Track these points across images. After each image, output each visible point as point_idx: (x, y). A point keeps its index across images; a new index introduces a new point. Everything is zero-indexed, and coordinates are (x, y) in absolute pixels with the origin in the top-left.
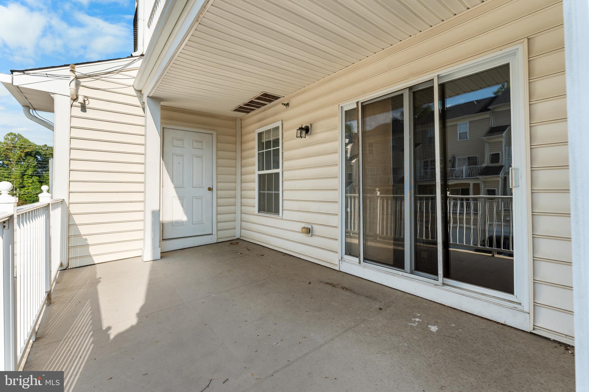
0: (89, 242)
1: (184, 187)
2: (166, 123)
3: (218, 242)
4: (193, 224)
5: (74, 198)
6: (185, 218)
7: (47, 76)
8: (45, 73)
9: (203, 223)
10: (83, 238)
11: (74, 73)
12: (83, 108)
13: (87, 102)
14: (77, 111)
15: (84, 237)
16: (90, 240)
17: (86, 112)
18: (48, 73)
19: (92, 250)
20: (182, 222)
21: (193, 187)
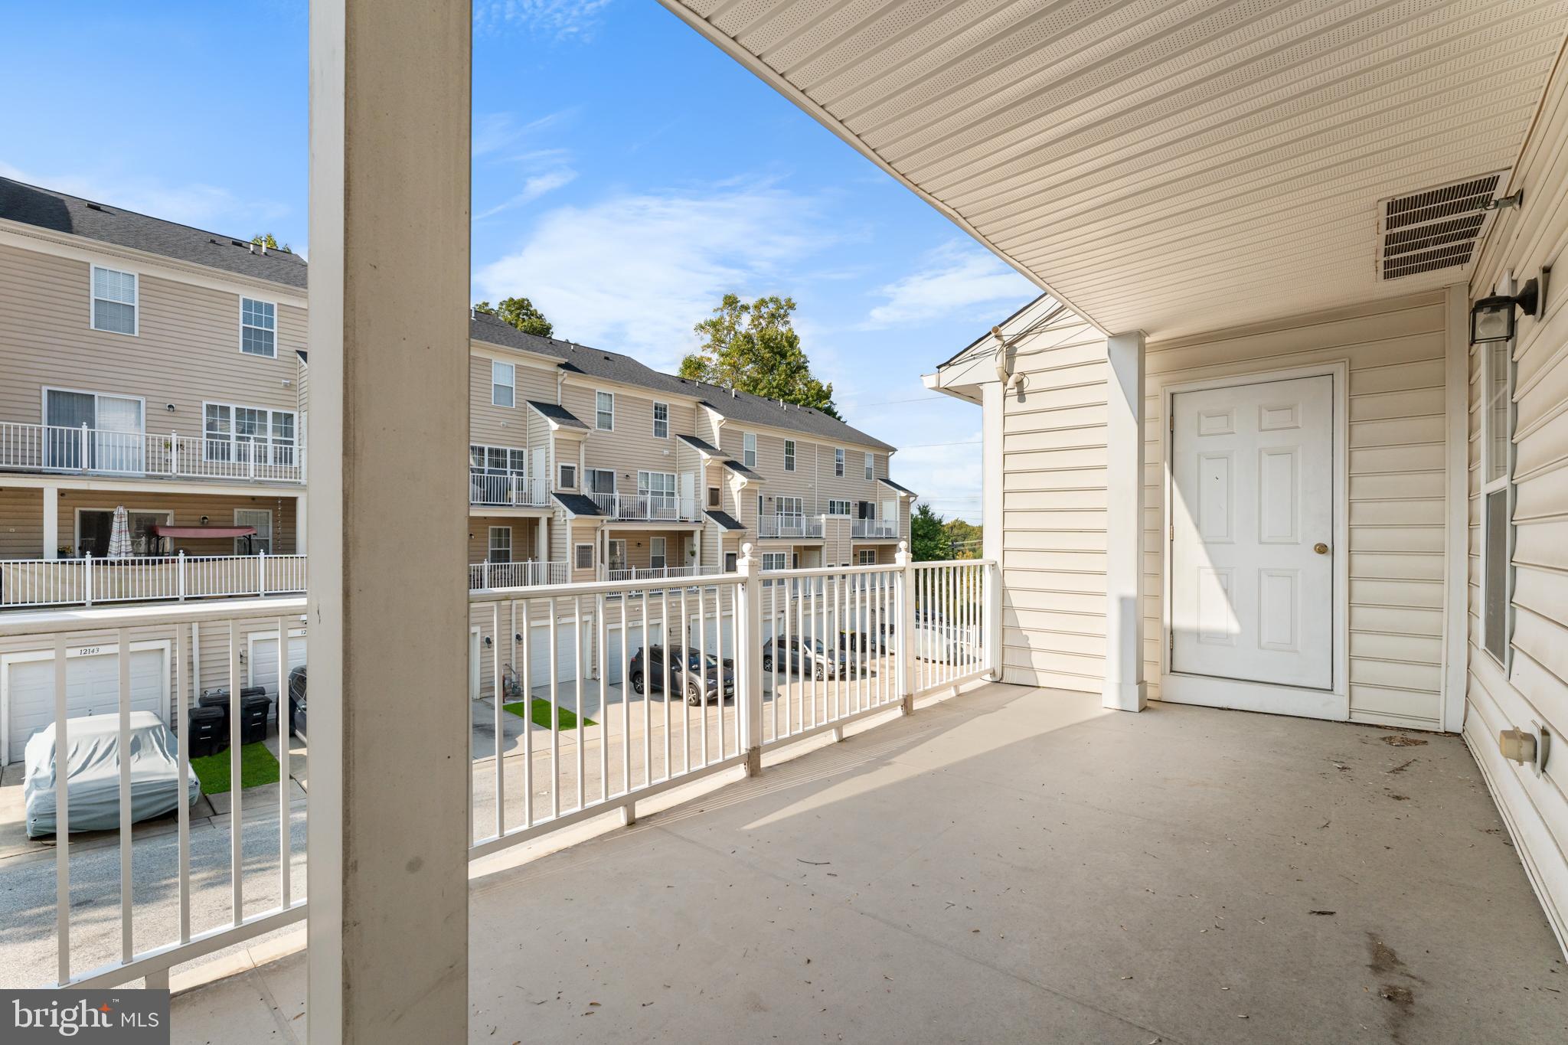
0: (1033, 643)
1: (1233, 543)
2: (1175, 382)
3: (1352, 720)
4: (1260, 646)
5: (1012, 560)
6: (1234, 627)
7: (974, 358)
8: (970, 355)
9: (1296, 651)
10: (1022, 634)
11: (1000, 340)
12: (1021, 396)
13: (1025, 381)
14: (1013, 403)
15: (1024, 633)
16: (1035, 641)
17: (1025, 401)
18: (973, 353)
19: (1038, 660)
20: (1228, 636)
21: (1261, 543)
